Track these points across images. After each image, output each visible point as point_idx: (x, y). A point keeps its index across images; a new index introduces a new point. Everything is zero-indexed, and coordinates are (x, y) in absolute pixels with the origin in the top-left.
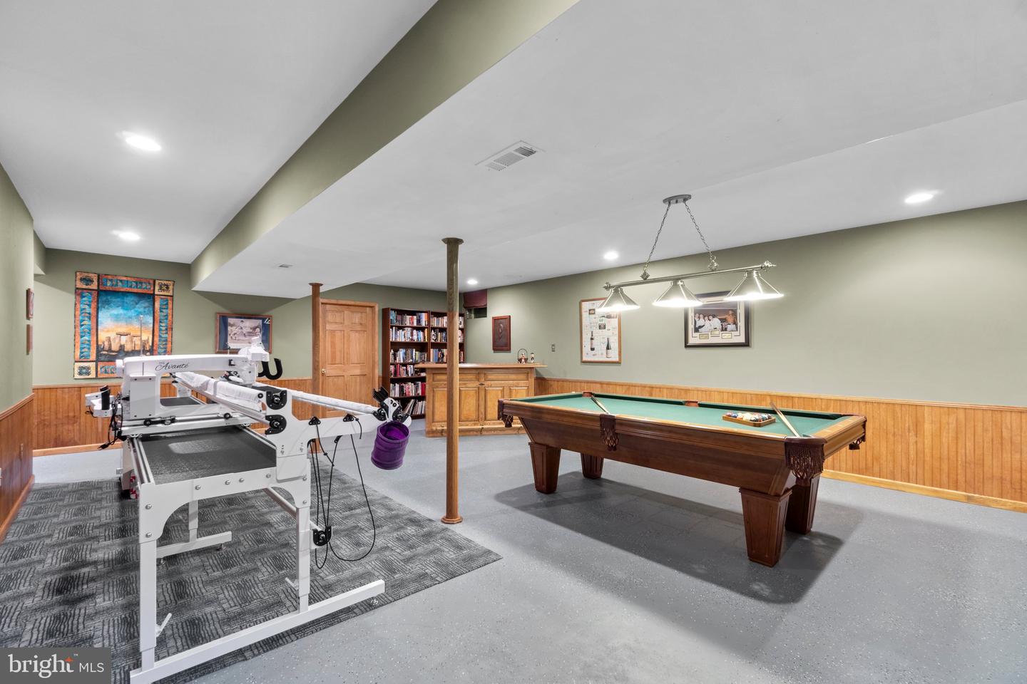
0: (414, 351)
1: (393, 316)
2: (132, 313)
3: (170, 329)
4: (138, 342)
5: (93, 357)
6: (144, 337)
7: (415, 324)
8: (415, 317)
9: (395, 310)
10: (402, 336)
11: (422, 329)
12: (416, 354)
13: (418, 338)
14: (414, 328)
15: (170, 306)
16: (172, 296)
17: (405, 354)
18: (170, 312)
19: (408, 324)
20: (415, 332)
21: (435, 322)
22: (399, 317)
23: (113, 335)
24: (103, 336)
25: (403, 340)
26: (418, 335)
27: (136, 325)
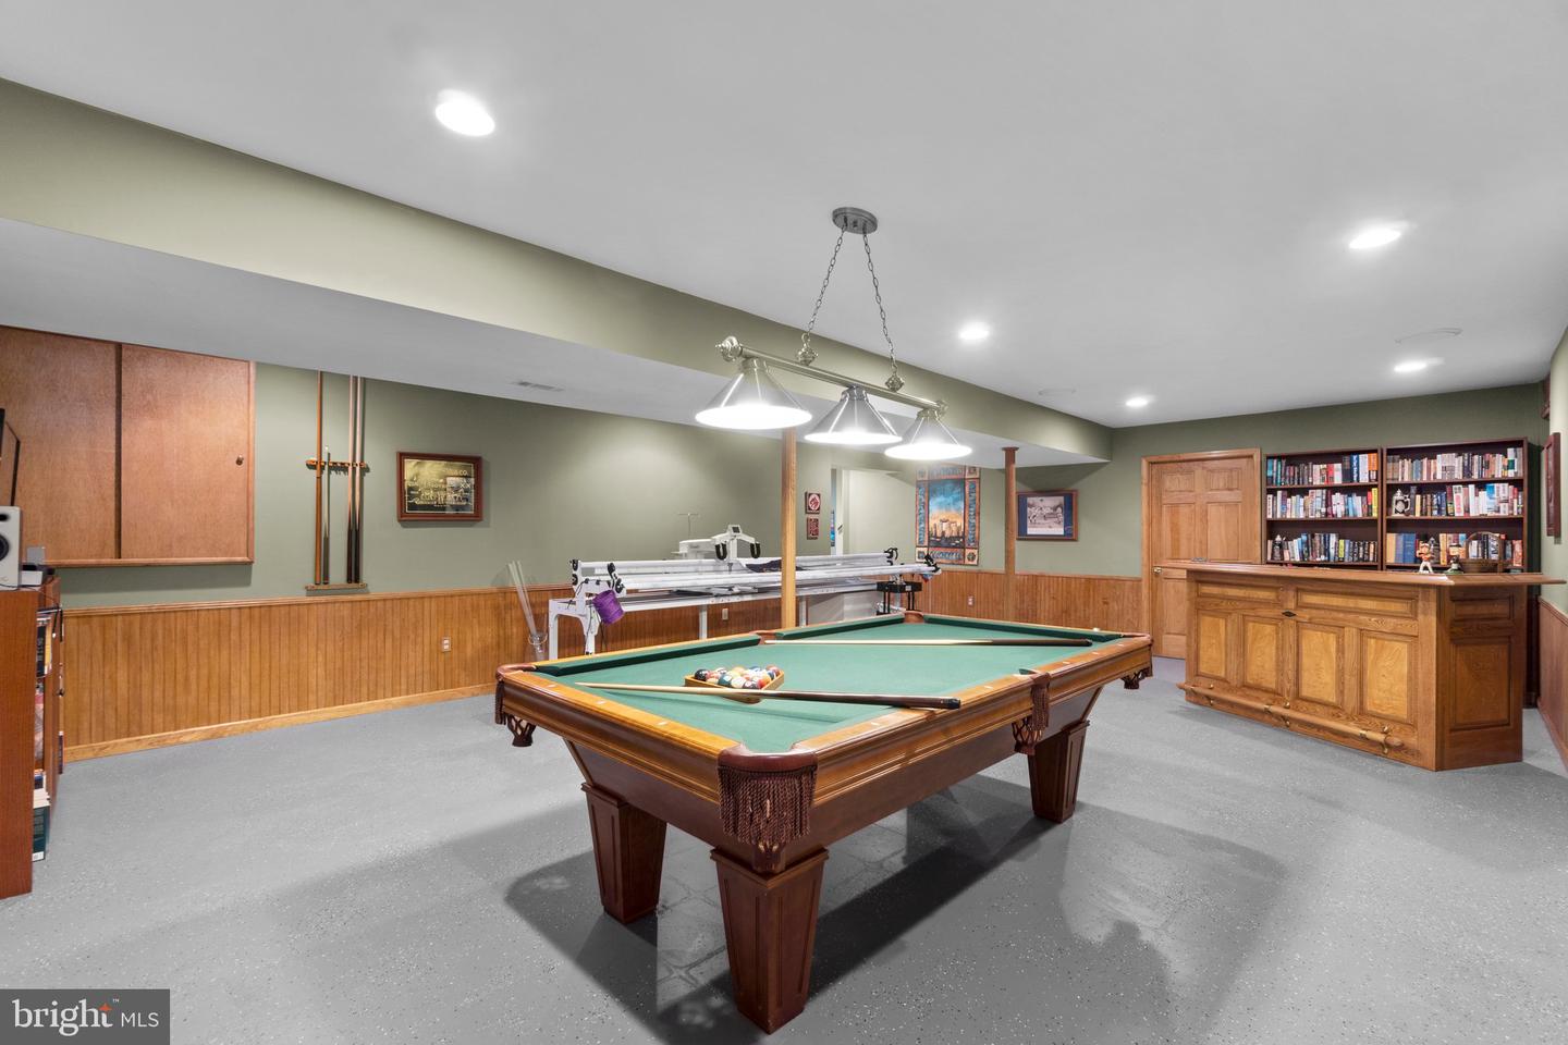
0: (1333, 538)
1: (1275, 469)
2: (950, 500)
3: (977, 513)
4: (954, 529)
5: (926, 544)
6: (959, 524)
7: (1338, 480)
8: (1338, 466)
9: (1280, 458)
10: (1296, 509)
11: (1363, 490)
12: (1338, 547)
13: (1347, 511)
14: (1333, 490)
15: (977, 489)
16: (979, 479)
17: (1306, 544)
18: (977, 495)
19: (1317, 482)
20: (1337, 498)
21: (1404, 471)
22: (1291, 471)
23: (937, 522)
24: (931, 525)
25: (1302, 516)
26: (1346, 504)
27: (953, 511)
